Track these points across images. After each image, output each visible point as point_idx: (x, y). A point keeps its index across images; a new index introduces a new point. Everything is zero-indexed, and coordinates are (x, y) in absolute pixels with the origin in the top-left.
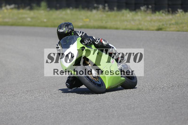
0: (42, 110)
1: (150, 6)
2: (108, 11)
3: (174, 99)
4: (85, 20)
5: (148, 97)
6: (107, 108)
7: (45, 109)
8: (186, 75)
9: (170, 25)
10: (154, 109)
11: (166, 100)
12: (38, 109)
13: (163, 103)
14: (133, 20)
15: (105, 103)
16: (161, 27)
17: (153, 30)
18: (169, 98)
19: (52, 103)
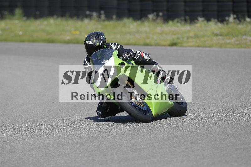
0: (17, 153)
1: (161, 14)
2: (104, 21)
3: (193, 137)
4: (74, 32)
5: (159, 135)
6: (104, 150)
7: (22, 151)
8: (209, 105)
9: (188, 38)
10: (167, 150)
11: (183, 138)
12: (12, 152)
13: (179, 142)
14: (139, 32)
15: (101, 143)
16: (175, 42)
17: (165, 46)
18: (186, 136)
19: (30, 143)
